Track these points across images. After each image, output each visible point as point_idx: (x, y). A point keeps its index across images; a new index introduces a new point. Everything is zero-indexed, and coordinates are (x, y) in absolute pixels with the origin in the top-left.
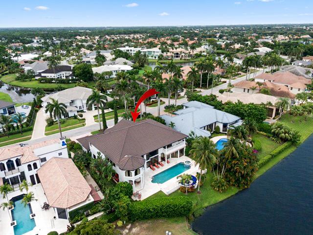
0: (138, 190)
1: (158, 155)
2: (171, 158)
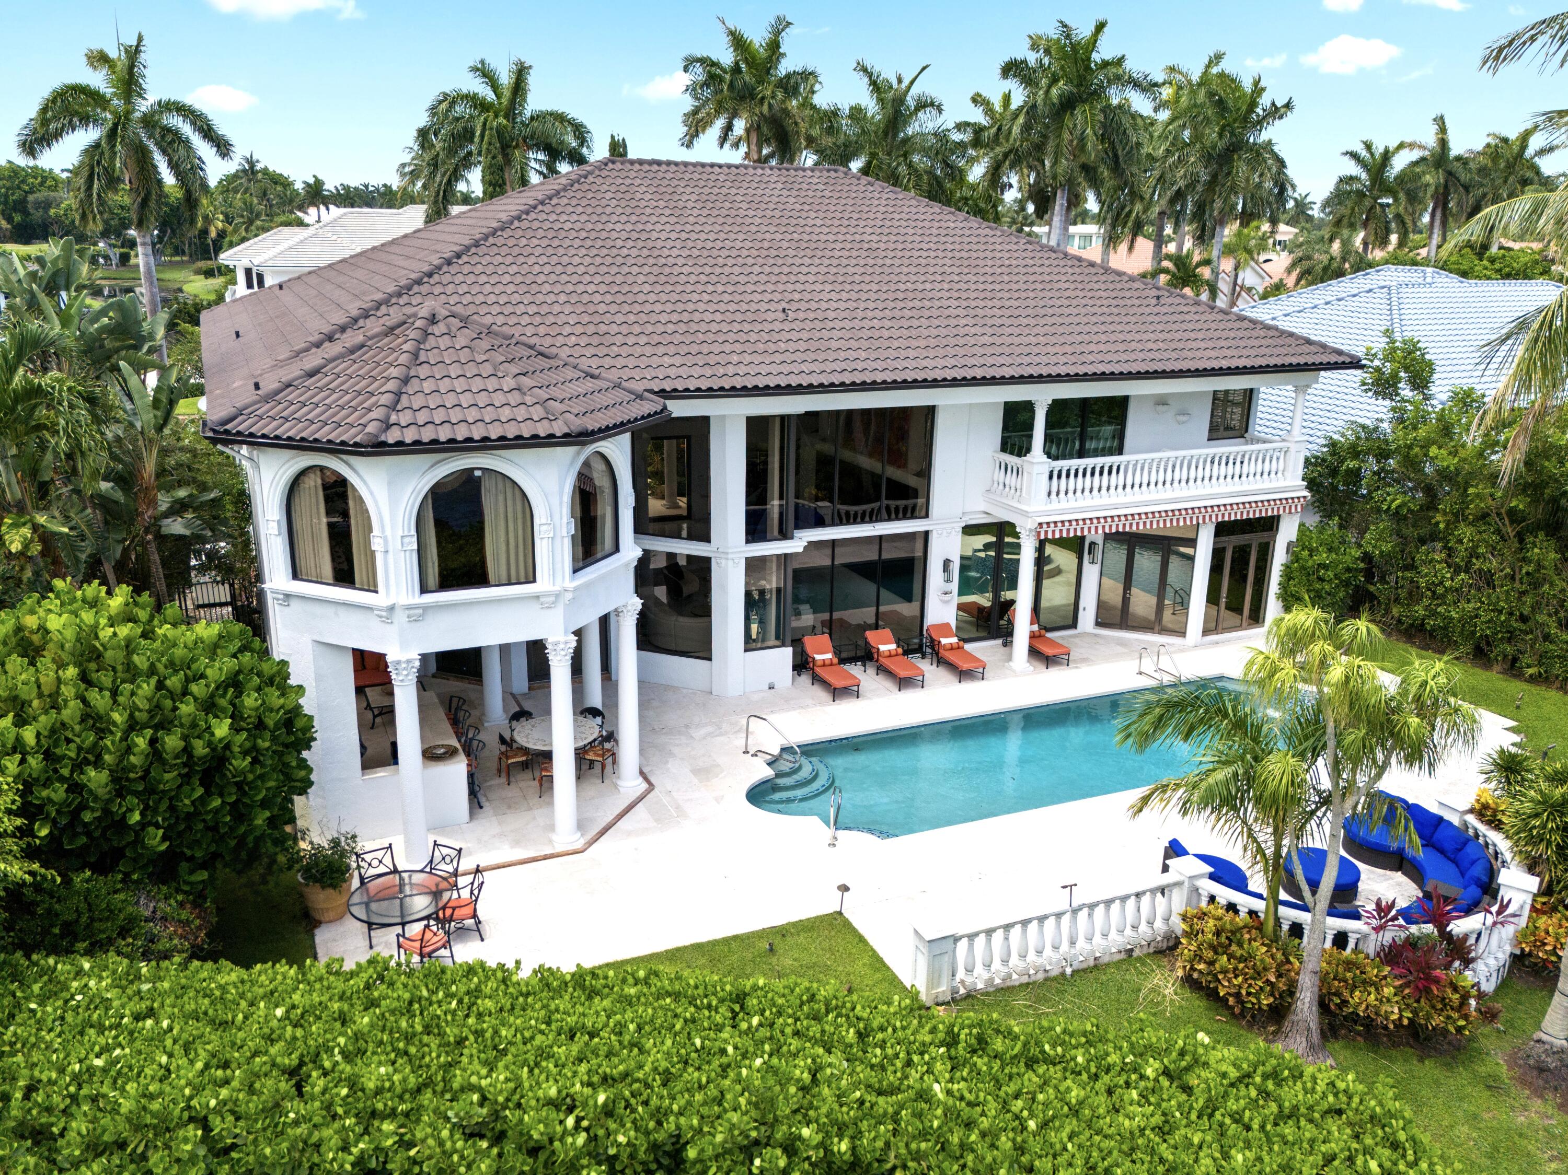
1: (927, 534)
2: (1098, 624)
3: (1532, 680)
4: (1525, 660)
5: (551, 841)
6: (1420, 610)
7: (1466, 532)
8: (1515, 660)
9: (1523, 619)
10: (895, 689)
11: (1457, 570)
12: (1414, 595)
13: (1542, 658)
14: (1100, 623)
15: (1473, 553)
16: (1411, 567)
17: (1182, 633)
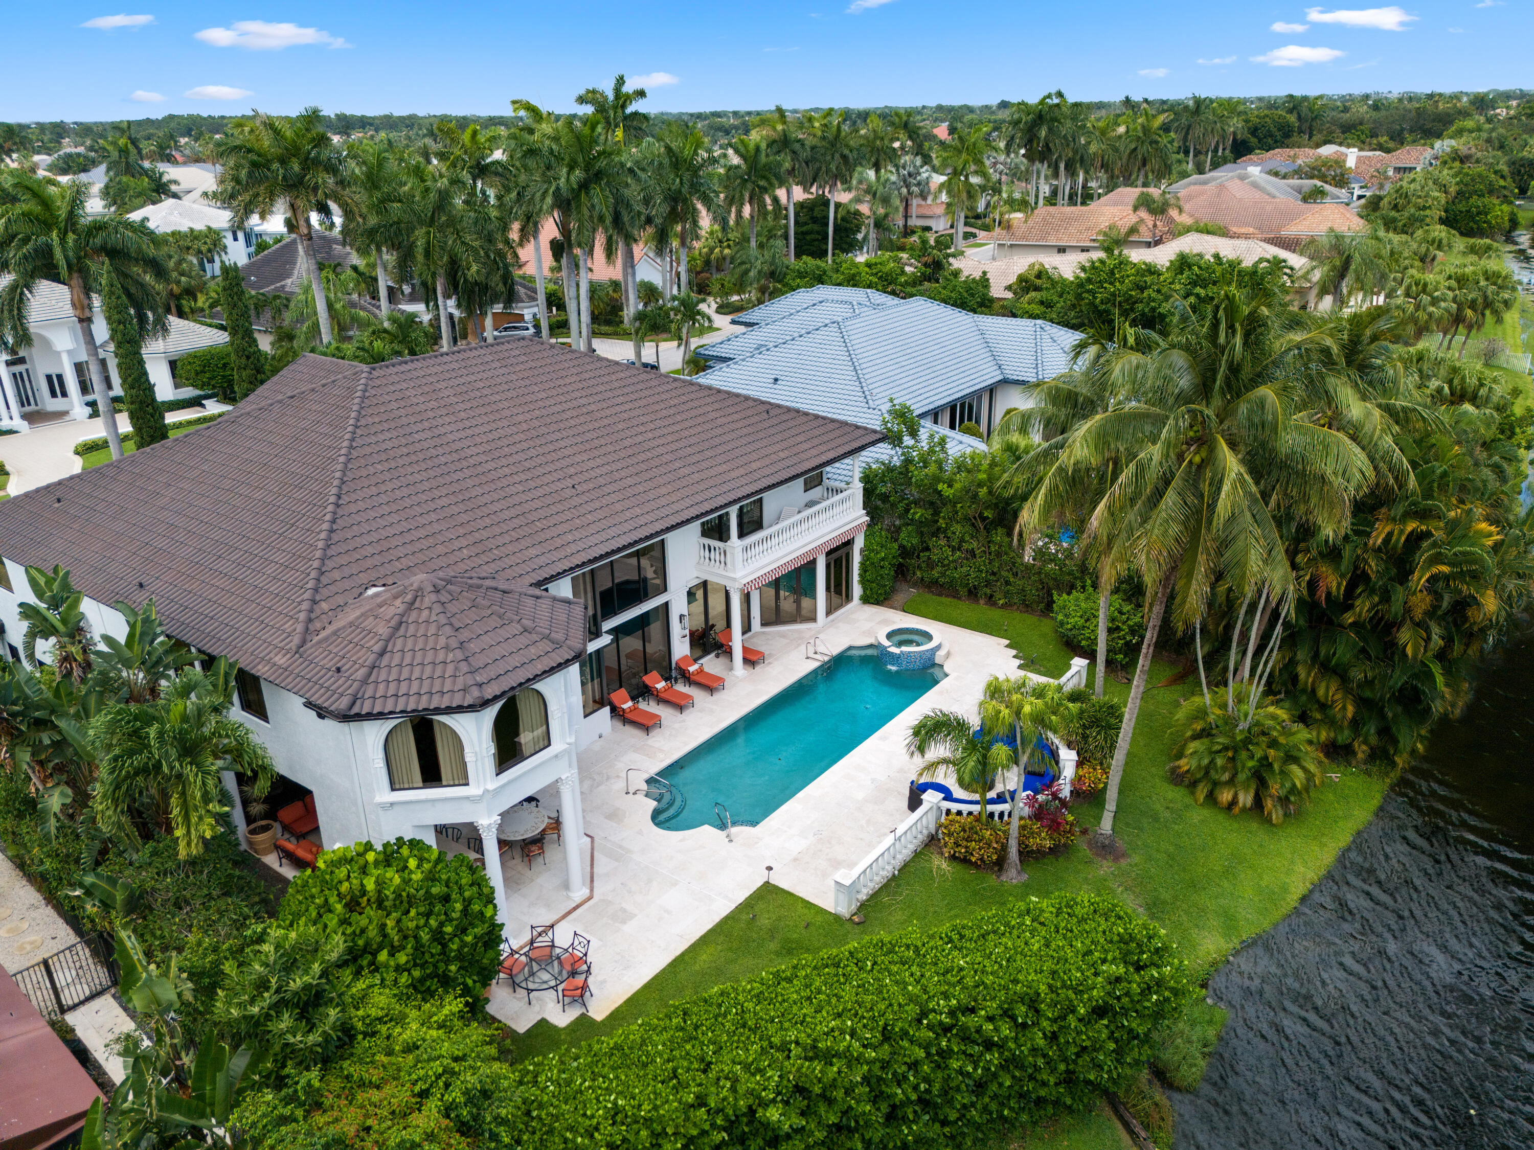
0: (544, 918)
1: (667, 604)
2: (763, 625)
3: (1003, 607)
4: (997, 595)
5: (568, 897)
6: (935, 573)
7: (957, 528)
8: (991, 596)
9: (994, 574)
10: (677, 713)
11: (954, 550)
12: (931, 565)
13: (1007, 594)
14: (764, 624)
15: (962, 540)
16: (927, 549)
17: (814, 619)
